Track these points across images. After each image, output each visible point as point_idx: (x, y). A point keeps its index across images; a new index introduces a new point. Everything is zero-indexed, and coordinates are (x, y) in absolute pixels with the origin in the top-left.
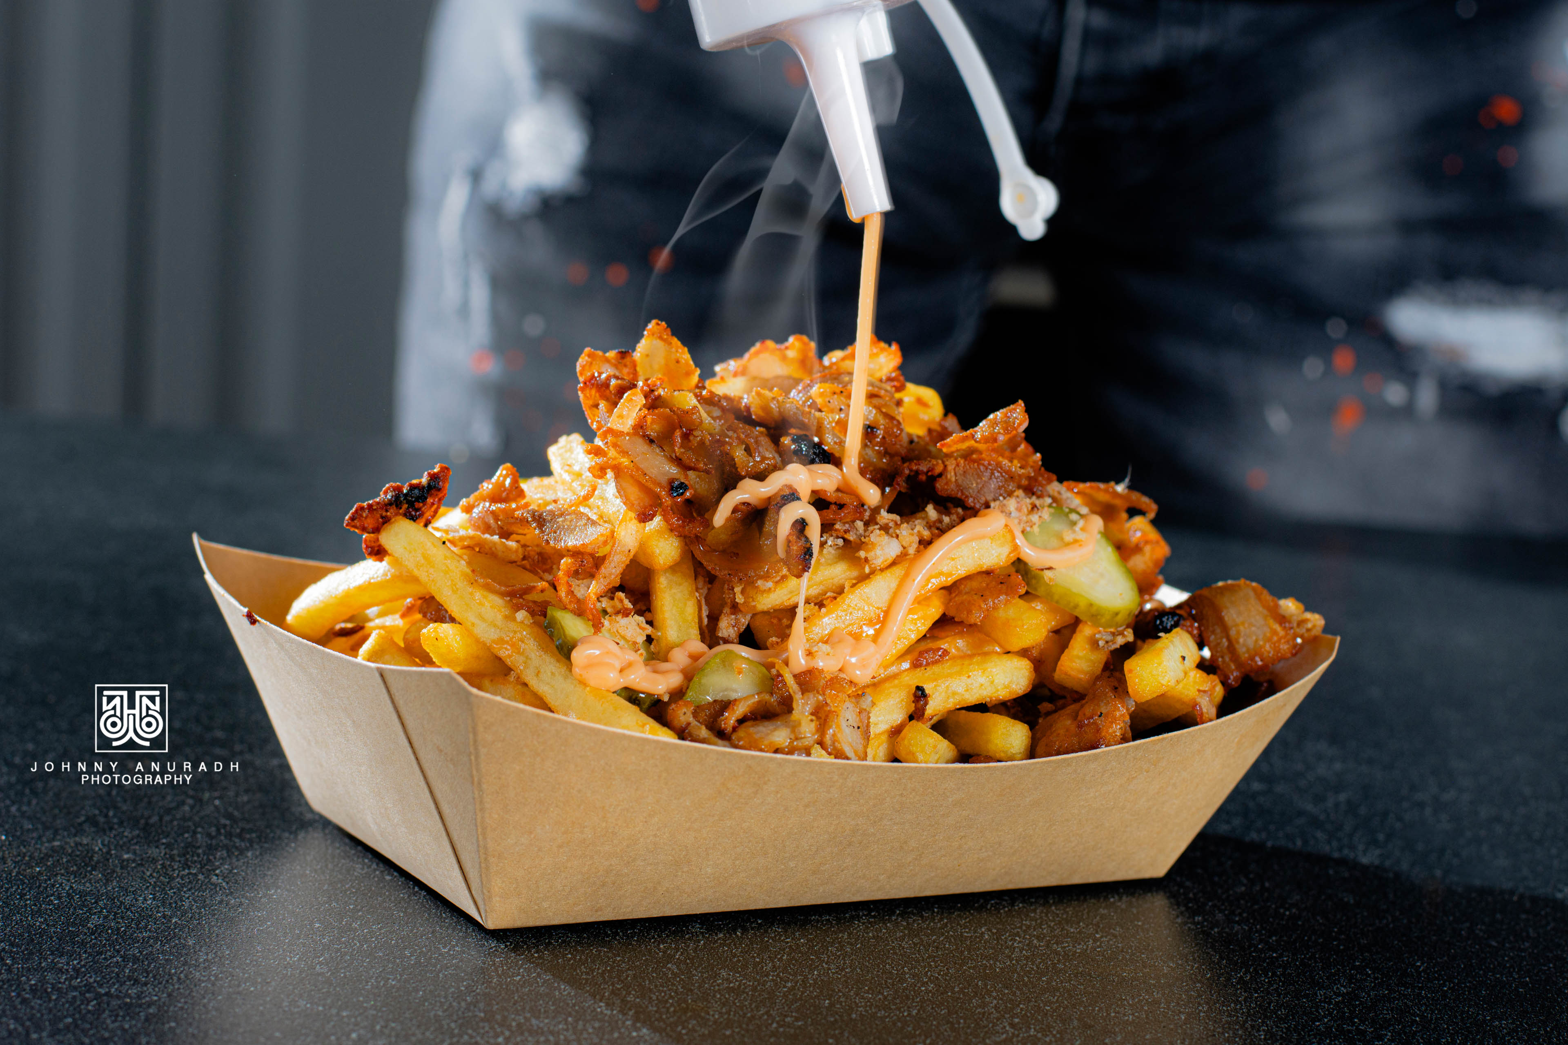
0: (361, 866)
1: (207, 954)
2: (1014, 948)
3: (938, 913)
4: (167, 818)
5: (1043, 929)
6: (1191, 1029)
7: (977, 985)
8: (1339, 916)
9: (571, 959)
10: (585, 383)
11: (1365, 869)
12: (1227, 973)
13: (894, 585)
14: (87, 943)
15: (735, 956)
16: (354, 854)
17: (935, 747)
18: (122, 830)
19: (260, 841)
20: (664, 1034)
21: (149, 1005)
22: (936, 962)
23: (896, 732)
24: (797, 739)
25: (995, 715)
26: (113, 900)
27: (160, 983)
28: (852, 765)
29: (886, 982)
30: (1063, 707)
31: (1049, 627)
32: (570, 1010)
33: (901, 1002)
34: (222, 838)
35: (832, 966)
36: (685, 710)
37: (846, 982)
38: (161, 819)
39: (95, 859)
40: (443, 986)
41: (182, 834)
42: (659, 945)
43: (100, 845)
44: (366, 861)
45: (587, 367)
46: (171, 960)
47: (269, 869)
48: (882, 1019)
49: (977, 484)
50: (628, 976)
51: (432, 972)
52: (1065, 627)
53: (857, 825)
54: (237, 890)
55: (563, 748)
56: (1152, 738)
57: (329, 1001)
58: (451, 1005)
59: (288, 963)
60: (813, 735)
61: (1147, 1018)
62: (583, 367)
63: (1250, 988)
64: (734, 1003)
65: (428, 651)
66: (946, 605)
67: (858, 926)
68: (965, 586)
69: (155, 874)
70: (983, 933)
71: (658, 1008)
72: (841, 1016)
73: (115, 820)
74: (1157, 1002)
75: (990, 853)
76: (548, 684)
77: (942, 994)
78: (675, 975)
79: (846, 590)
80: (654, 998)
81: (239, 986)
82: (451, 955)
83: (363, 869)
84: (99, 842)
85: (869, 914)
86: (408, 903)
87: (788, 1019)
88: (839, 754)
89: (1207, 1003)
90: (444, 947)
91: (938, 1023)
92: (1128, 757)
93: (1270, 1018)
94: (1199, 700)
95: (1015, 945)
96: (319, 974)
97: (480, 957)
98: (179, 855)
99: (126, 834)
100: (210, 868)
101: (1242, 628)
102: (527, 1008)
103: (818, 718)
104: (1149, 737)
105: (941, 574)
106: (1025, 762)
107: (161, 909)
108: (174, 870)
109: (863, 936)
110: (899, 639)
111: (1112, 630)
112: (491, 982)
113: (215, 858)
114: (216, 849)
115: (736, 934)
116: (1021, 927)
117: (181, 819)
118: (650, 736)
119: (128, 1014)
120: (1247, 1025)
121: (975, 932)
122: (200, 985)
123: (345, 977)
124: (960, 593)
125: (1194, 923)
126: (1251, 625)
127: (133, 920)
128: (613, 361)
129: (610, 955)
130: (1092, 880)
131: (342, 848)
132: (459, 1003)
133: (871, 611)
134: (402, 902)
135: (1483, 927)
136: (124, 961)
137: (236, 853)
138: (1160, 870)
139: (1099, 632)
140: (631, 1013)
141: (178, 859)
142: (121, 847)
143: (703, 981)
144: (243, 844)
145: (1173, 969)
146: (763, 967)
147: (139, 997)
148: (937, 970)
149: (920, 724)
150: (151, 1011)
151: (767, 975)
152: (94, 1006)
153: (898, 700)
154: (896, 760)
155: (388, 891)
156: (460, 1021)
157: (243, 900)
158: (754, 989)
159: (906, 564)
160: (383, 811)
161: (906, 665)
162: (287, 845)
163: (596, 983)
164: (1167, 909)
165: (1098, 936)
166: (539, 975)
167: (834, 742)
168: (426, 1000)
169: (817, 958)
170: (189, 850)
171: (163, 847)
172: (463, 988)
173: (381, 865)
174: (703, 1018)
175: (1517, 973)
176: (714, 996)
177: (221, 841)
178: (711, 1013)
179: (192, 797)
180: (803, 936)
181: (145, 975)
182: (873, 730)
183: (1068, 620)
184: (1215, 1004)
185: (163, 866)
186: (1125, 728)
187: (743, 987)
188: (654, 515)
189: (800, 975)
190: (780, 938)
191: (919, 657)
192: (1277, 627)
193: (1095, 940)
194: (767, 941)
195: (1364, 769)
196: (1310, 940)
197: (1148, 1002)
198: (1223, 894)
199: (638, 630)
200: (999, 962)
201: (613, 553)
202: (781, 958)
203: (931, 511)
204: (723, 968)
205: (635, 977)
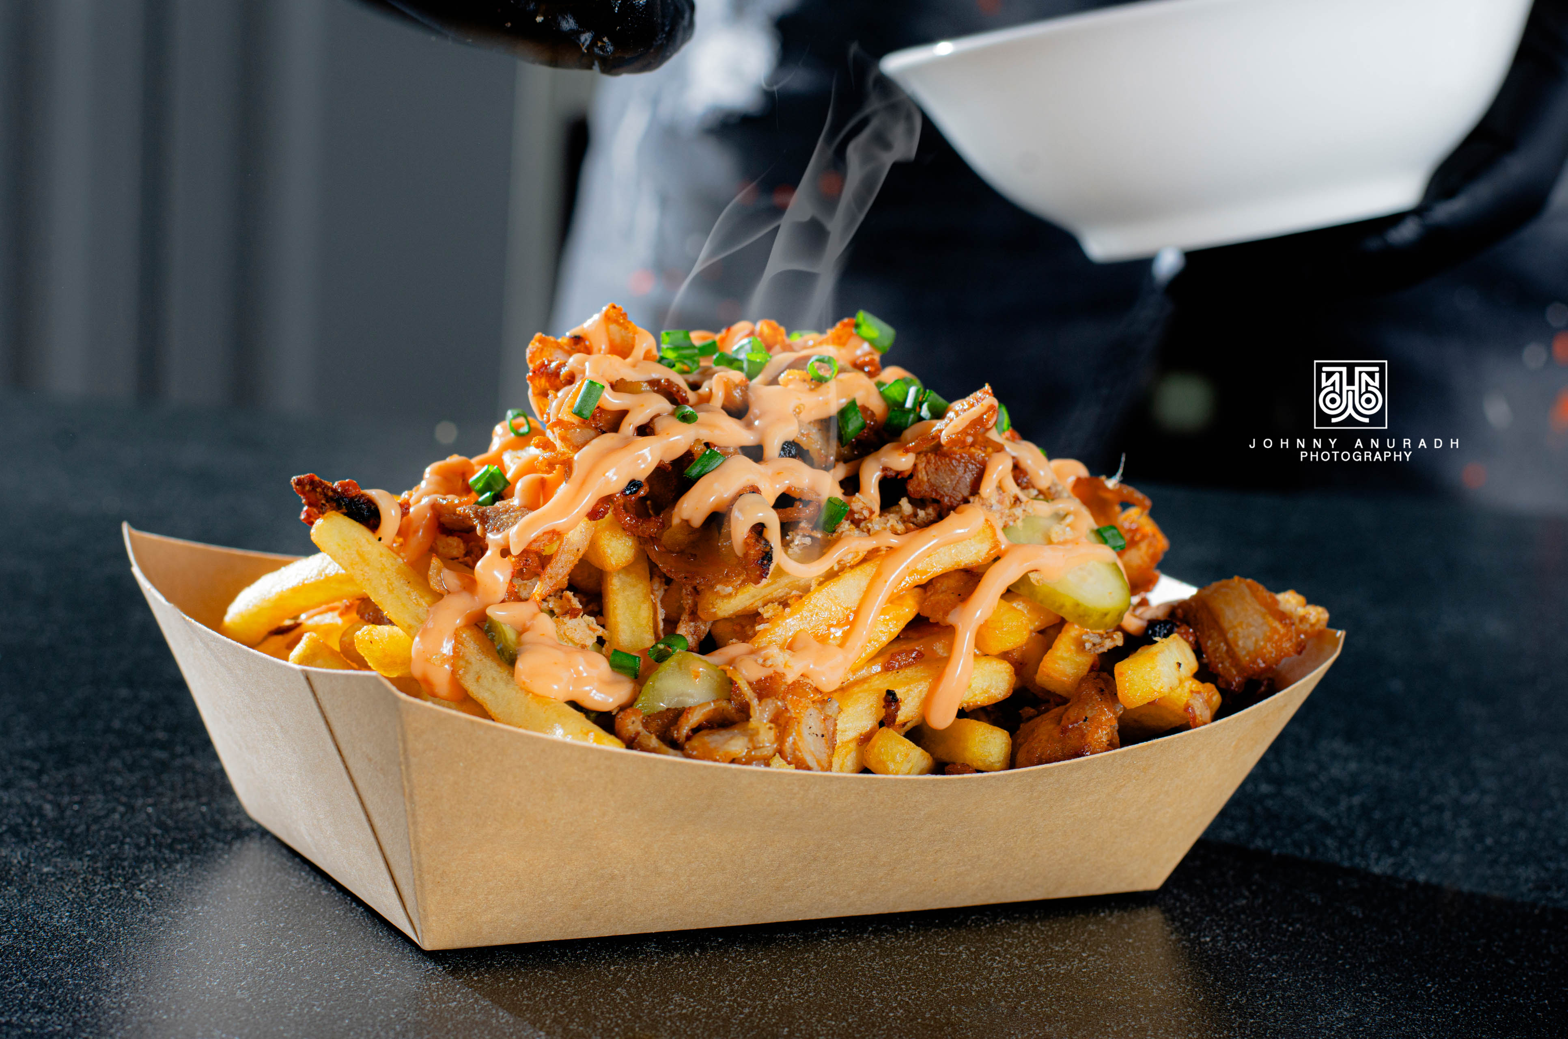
0: (296, 880)
1: (120, 978)
2: (993, 969)
3: (913, 930)
4: (94, 827)
5: (1025, 948)
7: (950, 1010)
8: (1345, 933)
9: (512, 982)
10: (534, 372)
11: (1377, 878)
12: (1223, 996)
13: (864, 583)
15: (690, 977)
16: (290, 867)
17: (907, 755)
18: (44, 840)
19: (192, 851)
22: (906, 983)
23: (865, 740)
24: (755, 748)
25: (972, 721)
26: (27, 918)
27: (67, 1010)
28: (814, 776)
29: (852, 1007)
30: (1047, 710)
31: (1031, 627)
33: (866, 1031)
34: (152, 849)
35: (795, 989)
36: (633, 718)
37: (808, 1007)
38: (88, 829)
39: (12, 872)
40: (372, 1012)
41: (109, 845)
42: (609, 967)
43: (20, 858)
44: (303, 874)
45: (538, 354)
46: (80, 985)
47: (197, 883)
49: (951, 480)
50: (572, 1002)
51: (361, 997)
52: (1050, 627)
53: (822, 839)
54: (161, 907)
55: (500, 758)
56: (1141, 744)
57: (246, 1031)
59: (207, 988)
60: (773, 744)
62: (533, 354)
63: (1245, 1013)
64: (685, 1032)
65: (362, 654)
66: (921, 603)
67: (826, 945)
68: (942, 584)
69: (74, 890)
70: (960, 952)
73: (39, 830)
75: (969, 866)
76: (489, 690)
77: (911, 1020)
78: (624, 999)
79: (812, 589)
80: (599, 1025)
81: (151, 1014)
82: (383, 979)
83: (298, 883)
84: (19, 854)
85: (839, 932)
86: (344, 920)
88: (801, 764)
89: (1198, 1030)
90: (377, 970)
92: (1115, 764)
94: (1191, 702)
95: (995, 965)
96: (239, 1001)
97: (416, 979)
98: (103, 869)
99: (49, 845)
100: (134, 882)
101: (1239, 630)
103: (778, 725)
104: (1137, 743)
105: (915, 571)
106: (1002, 772)
107: (77, 928)
108: (95, 885)
109: (831, 956)
110: (870, 642)
111: (1101, 631)
112: (424, 1008)
113: (141, 872)
114: (144, 861)
115: (693, 954)
116: (1002, 946)
117: (109, 828)
118: (595, 745)
121: (952, 951)
122: (109, 1012)
123: (267, 1003)
124: (936, 592)
125: (1189, 940)
126: (1250, 625)
127: (45, 939)
128: (566, 347)
129: (555, 978)
130: (1080, 893)
132: (387, 1033)
133: (838, 612)
134: (337, 920)
135: (1501, 944)
136: (29, 986)
137: (164, 866)
138: (1155, 881)
139: (1087, 633)
141: (101, 872)
142: (42, 859)
143: (654, 1007)
144: (172, 856)
145: (1163, 992)
146: (719, 991)
147: (42, 1025)
148: (908, 994)
149: (891, 729)
151: (723, 1001)
153: (867, 704)
154: (866, 770)
155: (323, 907)
157: (166, 918)
158: (709, 1016)
159: (877, 561)
160: (315, 822)
161: (877, 668)
162: (220, 856)
163: (538, 1010)
164: (1160, 925)
165: (1084, 955)
166: (476, 1001)
167: (794, 749)
169: (779, 980)
170: (115, 862)
171: (87, 859)
172: (393, 1016)
173: (319, 879)
175: (1536, 995)
176: (665, 1023)
177: (150, 852)
179: (124, 804)
180: (766, 956)
181: (51, 1001)
182: (839, 739)
183: (1053, 620)
184: (1206, 1030)
185: (85, 880)
186: (1113, 734)
187: (696, 1013)
188: (605, 513)
189: (760, 1000)
190: (740, 959)
191: (891, 659)
192: (1277, 625)
193: (1081, 960)
194: (727, 962)
195: (1381, 769)
196: (1313, 957)
197: (1133, 1029)
198: (1222, 907)
199: (589, 632)
200: (976, 984)
201: (560, 552)
202: (740, 980)
203: (905, 505)
204: (676, 992)
205: (580, 1002)
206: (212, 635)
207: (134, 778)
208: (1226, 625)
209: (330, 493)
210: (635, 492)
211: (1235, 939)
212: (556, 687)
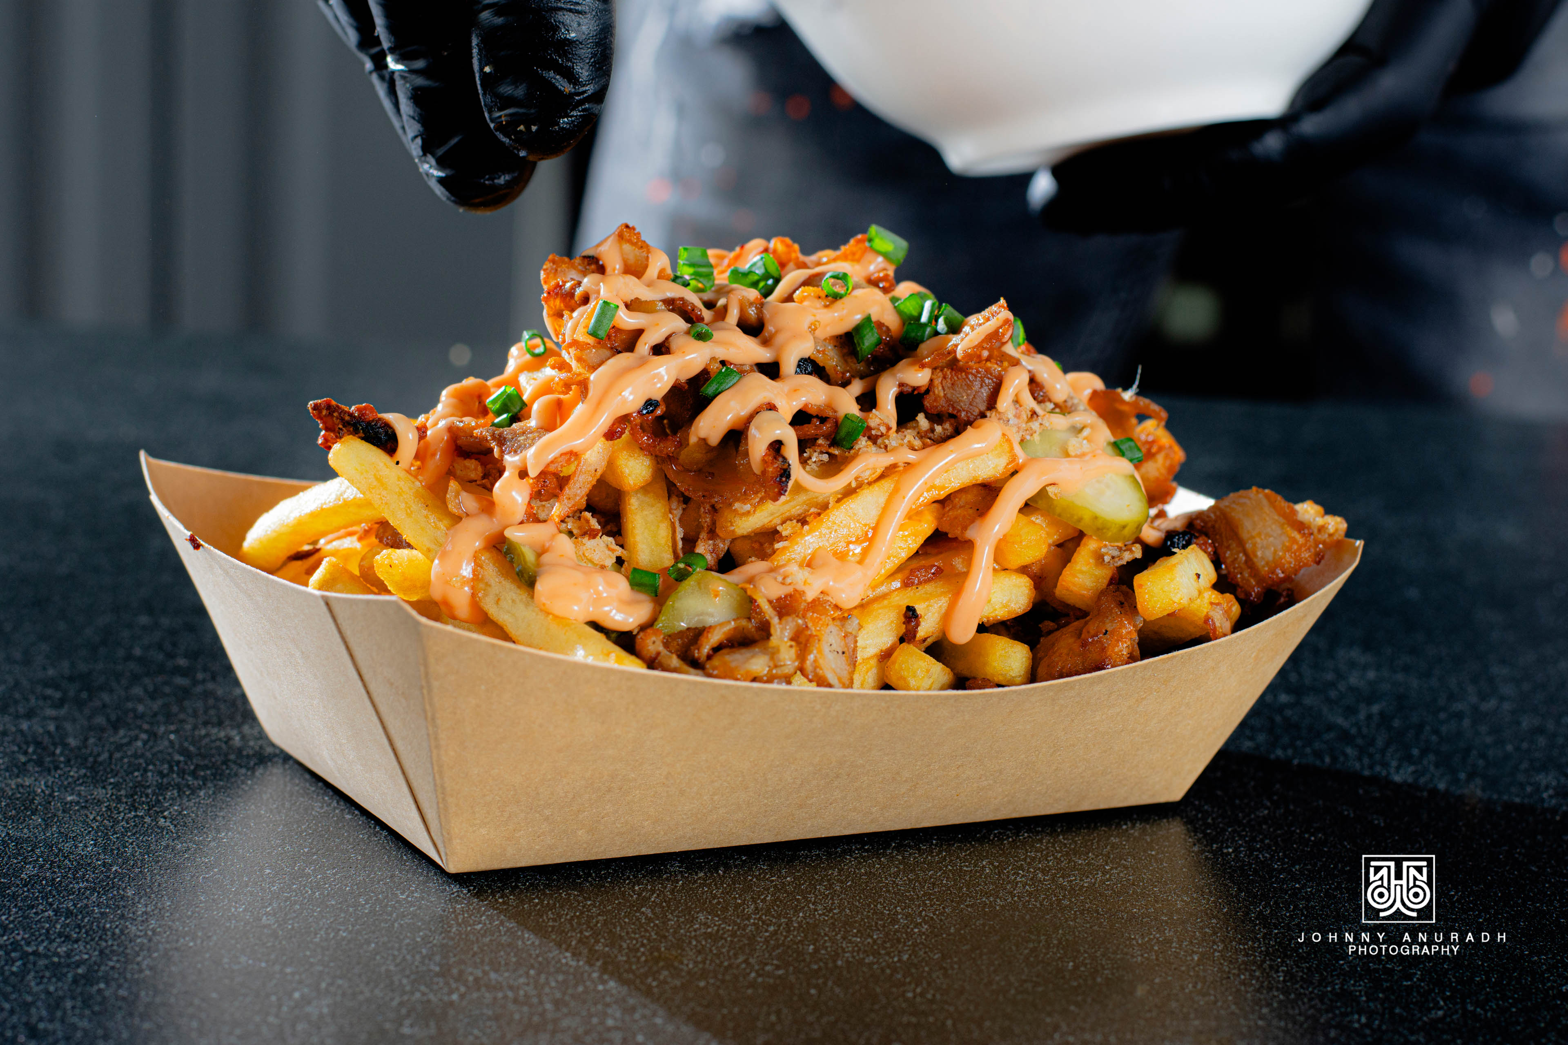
0: (320, 804)
1: (146, 906)
2: (1017, 883)
3: (936, 845)
4: (117, 755)
5: (1048, 861)
6: (1205, 970)
9: (537, 904)
10: (549, 293)
11: (1398, 787)
12: (1246, 907)
13: (882, 500)
14: (18, 896)
15: (714, 897)
16: (314, 791)
17: (928, 671)
18: (68, 769)
19: (215, 778)
20: (632, 987)
21: (78, 965)
22: (931, 900)
23: (886, 656)
24: (776, 666)
25: (993, 636)
26: (51, 847)
27: (93, 940)
28: (835, 694)
29: (876, 923)
30: (1066, 625)
31: (1050, 541)
32: (532, 961)
33: (892, 947)
34: (175, 776)
35: (820, 907)
36: (654, 638)
37: (833, 924)
38: (111, 757)
40: (397, 937)
41: (132, 773)
42: (633, 887)
43: (43, 787)
44: (326, 798)
45: (551, 275)
46: (107, 913)
47: (221, 809)
48: (870, 965)
49: (968, 395)
50: (597, 922)
51: (386, 921)
52: (1069, 541)
53: (844, 756)
54: (185, 833)
55: (521, 680)
56: (1161, 657)
57: (273, 956)
58: (404, 959)
59: (233, 915)
60: (794, 662)
61: (1157, 959)
62: (548, 275)
63: (1269, 924)
64: (711, 951)
65: (382, 579)
66: (939, 518)
67: (850, 861)
68: (960, 499)
69: (99, 818)
70: (984, 867)
71: (628, 957)
72: (826, 964)
73: (62, 760)
74: (1169, 941)
75: (991, 782)
76: (509, 612)
77: (936, 936)
78: (650, 920)
79: (830, 506)
80: (625, 945)
81: (177, 942)
82: (408, 902)
83: (322, 807)
84: (43, 783)
85: (862, 849)
86: (368, 845)
87: (768, 968)
88: (822, 682)
89: (1223, 941)
90: (402, 894)
91: (931, 969)
92: (1136, 677)
93: (1290, 957)
94: (1211, 614)
95: (1018, 879)
96: (265, 926)
97: (440, 903)
98: (126, 796)
99: (72, 774)
100: (158, 810)
101: (1258, 540)
102: (487, 960)
103: (798, 643)
104: (1158, 655)
105: (933, 487)
106: (1023, 687)
107: (102, 857)
108: (119, 813)
109: (855, 872)
110: (888, 558)
111: (1120, 544)
112: (450, 932)
113: (165, 799)
114: (167, 789)
115: (717, 873)
116: (1025, 860)
117: (131, 756)
118: (616, 666)
119: (55, 975)
120: (1265, 966)
121: (975, 866)
122: (135, 941)
123: (293, 928)
124: (954, 508)
125: (1211, 853)
126: (1268, 535)
127: (70, 868)
128: (581, 268)
129: (580, 898)
130: (1103, 806)
131: (302, 785)
132: (413, 956)
133: (857, 529)
134: (361, 844)
135: (1523, 851)
136: (56, 915)
137: (187, 793)
138: (1176, 793)
139: (1105, 546)
140: (599, 964)
141: (125, 800)
142: (66, 788)
143: (679, 926)
144: (196, 783)
145: (1187, 903)
146: (744, 909)
147: (68, 955)
148: (933, 910)
149: (911, 646)
150: (80, 971)
151: (748, 919)
152: (18, 967)
153: (887, 622)
154: (887, 687)
155: (347, 831)
156: (413, 977)
157: (190, 844)
158: (734, 934)
159: (895, 477)
160: (338, 747)
161: (897, 584)
162: (243, 782)
163: (564, 931)
164: (1183, 836)
165: (1107, 868)
166: (502, 923)
167: (815, 668)
168: (377, 954)
169: (804, 897)
170: (138, 789)
171: (111, 787)
172: (419, 939)
173: (342, 803)
174: (675, 968)
175: (1559, 901)
176: (690, 943)
177: (173, 779)
178: (685, 962)
179: (146, 731)
180: (790, 873)
181: (77, 930)
182: (860, 656)
183: (1071, 533)
184: (1231, 942)
185: (108, 808)
186: (1133, 647)
187: (721, 932)
188: (622, 433)
189: (784, 918)
190: (764, 877)
191: (911, 574)
192: (1297, 536)
193: (1105, 873)
194: (751, 880)
195: (1400, 677)
196: (1336, 867)
197: (1158, 942)
198: (1244, 818)
199: (607, 552)
200: (1000, 899)
201: (578, 473)
202: (765, 898)
203: (922, 420)
204: (702, 911)
205: (605, 923)
206: (231, 562)
207: (156, 706)
208: (1244, 535)
209: (347, 418)
210: (652, 411)
211: (1258, 850)
212: (576, 608)
